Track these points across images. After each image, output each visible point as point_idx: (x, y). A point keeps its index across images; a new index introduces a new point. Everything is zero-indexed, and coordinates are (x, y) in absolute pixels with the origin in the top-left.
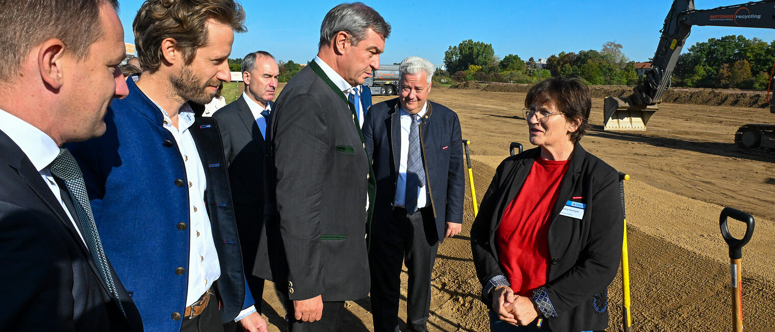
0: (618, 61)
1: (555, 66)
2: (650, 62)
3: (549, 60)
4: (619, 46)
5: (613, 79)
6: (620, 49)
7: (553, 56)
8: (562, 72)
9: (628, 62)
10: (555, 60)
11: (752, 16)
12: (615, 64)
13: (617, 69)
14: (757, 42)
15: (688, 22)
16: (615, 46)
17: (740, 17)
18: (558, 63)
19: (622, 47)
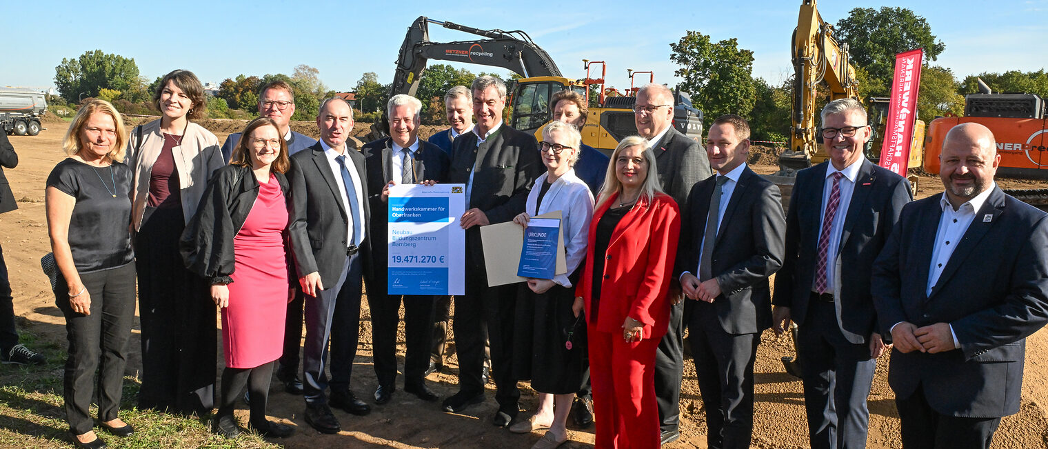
0: (314, 90)
1: (232, 94)
2: (353, 92)
3: (223, 85)
4: (315, 71)
5: (311, 113)
6: (316, 74)
7: (228, 81)
8: (243, 103)
9: (327, 91)
10: (231, 86)
11: (485, 54)
12: (312, 94)
13: (315, 100)
14: (465, 73)
15: (423, 55)
16: (309, 70)
17: (474, 53)
18: (237, 91)
19: (318, 72)
